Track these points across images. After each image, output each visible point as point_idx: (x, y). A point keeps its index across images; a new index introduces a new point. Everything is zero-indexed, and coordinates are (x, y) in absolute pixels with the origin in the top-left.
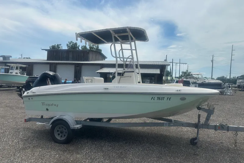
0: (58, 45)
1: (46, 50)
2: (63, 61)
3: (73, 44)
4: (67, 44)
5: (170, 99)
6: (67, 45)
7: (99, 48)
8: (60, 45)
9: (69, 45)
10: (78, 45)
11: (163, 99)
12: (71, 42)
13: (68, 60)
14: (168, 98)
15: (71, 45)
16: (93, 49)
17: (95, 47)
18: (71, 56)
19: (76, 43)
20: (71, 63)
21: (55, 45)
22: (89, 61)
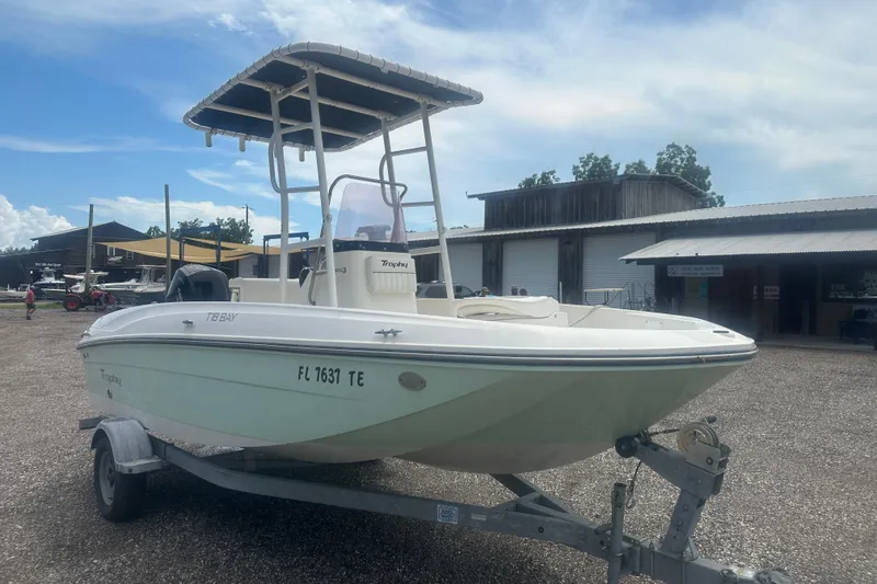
0: (544, 175)
1: (481, 197)
2: (531, 227)
3: (594, 166)
4: (575, 168)
5: (360, 378)
6: (575, 170)
7: (696, 164)
8: (552, 172)
9: (582, 169)
10: (613, 164)
11: (335, 375)
12: (590, 157)
13: (548, 223)
14: (352, 373)
15: (587, 168)
16: (673, 170)
17: (682, 160)
18: (557, 207)
19: (606, 157)
20: (545, 232)
21: (534, 176)
22: (621, 218)
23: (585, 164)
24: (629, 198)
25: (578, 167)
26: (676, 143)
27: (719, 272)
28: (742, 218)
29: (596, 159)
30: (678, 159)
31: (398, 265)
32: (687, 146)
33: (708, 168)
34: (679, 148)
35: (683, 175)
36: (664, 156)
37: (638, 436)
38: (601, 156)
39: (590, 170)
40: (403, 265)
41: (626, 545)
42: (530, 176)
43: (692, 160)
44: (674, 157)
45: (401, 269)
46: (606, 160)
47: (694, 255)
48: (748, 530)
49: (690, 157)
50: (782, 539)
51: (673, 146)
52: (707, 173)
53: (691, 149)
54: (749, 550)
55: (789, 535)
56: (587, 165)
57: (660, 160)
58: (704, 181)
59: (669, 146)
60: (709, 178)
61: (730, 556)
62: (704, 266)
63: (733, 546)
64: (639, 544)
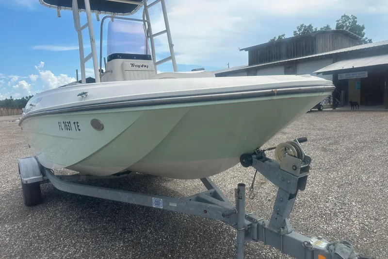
0: (279, 37)
1: (246, 50)
2: (271, 62)
3: (304, 30)
5: (78, 126)
8: (283, 36)
9: (298, 33)
10: (313, 28)
11: (70, 125)
12: (302, 26)
13: (280, 59)
14: (75, 123)
15: (301, 32)
16: (345, 28)
17: (350, 23)
18: (284, 51)
19: (310, 25)
20: (277, 63)
21: (275, 38)
22: (316, 53)
23: (300, 30)
24: (320, 43)
25: (296, 32)
26: (346, 15)
27: (365, 75)
28: (379, 47)
29: (305, 26)
30: (347, 23)
31: (142, 66)
32: (352, 15)
33: (363, 26)
34: (348, 17)
35: (350, 30)
36: (340, 22)
37: (255, 153)
38: (307, 25)
39: (302, 33)
40: (145, 66)
41: (247, 222)
42: (273, 38)
43: (354, 22)
44: (345, 21)
45: (144, 68)
46: (310, 26)
47: (352, 67)
48: (356, 207)
49: (354, 21)
50: (377, 213)
51: (345, 16)
52: (363, 28)
53: (354, 16)
54: (354, 219)
55: (381, 210)
56: (301, 30)
57: (337, 24)
58: (361, 33)
59: (342, 16)
60: (364, 31)
61: (341, 223)
62: (358, 73)
63: (344, 217)
64: (257, 222)
